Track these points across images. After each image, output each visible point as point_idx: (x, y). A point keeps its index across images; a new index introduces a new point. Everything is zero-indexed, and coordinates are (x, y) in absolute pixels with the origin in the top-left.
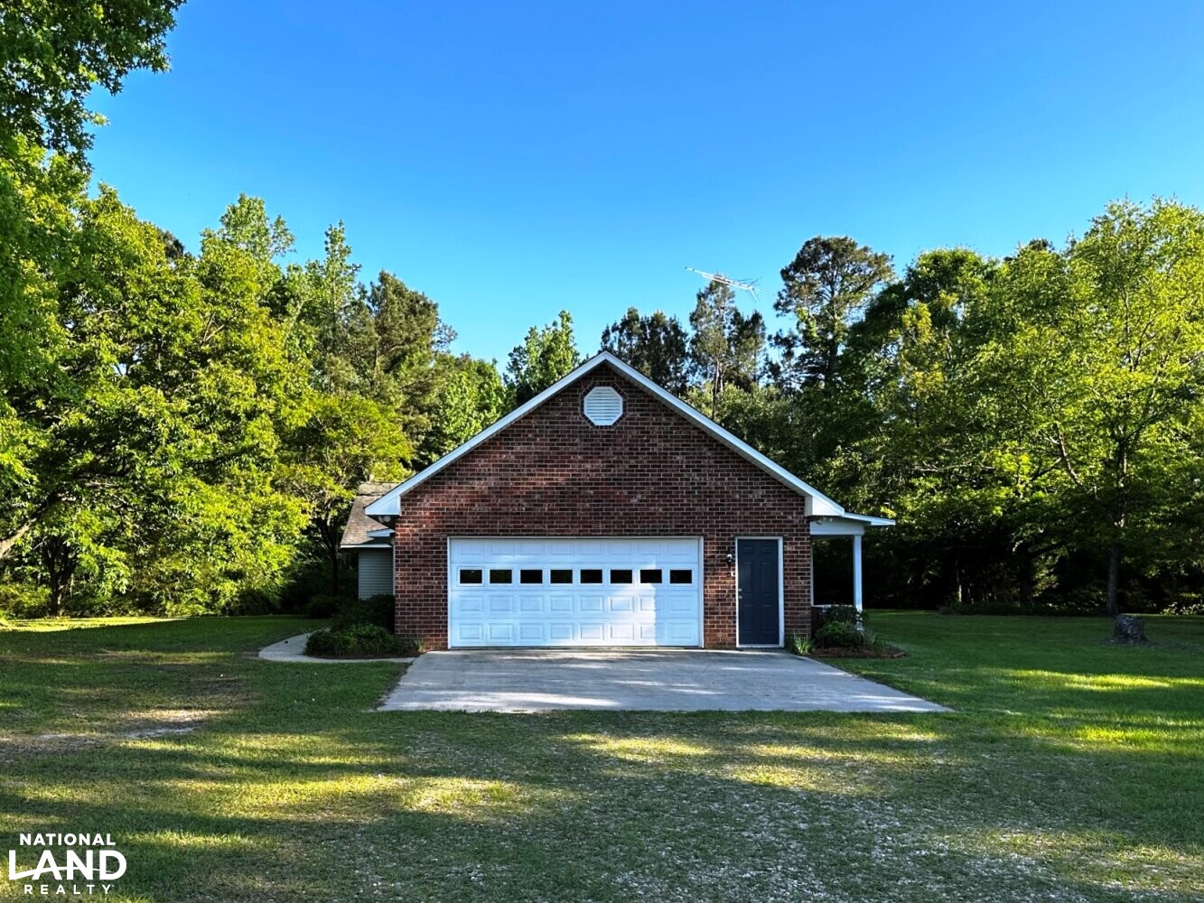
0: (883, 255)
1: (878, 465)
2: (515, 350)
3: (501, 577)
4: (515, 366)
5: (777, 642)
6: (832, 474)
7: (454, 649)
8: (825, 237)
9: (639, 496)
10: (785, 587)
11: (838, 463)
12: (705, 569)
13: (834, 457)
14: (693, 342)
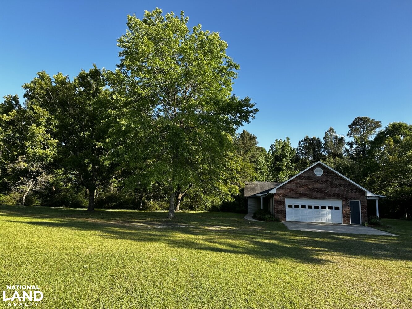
0: (378, 121)
1: (380, 179)
2: (272, 145)
3: (297, 206)
4: (272, 149)
5: (360, 223)
6: (367, 181)
7: (287, 221)
8: (361, 117)
9: (327, 191)
10: (361, 211)
11: (369, 178)
12: (343, 207)
13: (367, 177)
14: (324, 144)
